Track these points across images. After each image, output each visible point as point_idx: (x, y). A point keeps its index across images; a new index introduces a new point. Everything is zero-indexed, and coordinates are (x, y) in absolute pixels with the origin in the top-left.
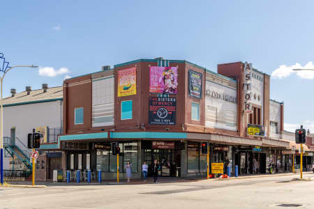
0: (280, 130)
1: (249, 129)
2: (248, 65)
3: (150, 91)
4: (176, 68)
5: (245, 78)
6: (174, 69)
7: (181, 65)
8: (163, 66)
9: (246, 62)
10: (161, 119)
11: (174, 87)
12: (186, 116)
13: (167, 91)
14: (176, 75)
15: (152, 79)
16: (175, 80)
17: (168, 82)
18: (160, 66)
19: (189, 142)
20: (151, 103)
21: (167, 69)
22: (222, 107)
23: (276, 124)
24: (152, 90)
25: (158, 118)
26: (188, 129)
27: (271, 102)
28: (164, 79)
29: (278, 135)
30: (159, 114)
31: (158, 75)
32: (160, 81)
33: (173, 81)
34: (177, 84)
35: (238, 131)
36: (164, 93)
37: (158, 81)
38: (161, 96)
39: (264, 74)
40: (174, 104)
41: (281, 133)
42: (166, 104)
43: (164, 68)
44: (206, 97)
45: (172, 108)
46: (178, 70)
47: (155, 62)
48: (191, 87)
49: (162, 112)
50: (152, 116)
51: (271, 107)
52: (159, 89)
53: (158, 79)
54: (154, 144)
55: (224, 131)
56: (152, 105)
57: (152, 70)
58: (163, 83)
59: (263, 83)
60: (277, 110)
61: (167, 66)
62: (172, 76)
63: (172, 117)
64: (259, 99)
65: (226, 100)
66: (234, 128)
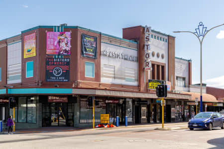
0: (188, 84)
1: (150, 84)
2: (148, 29)
3: (47, 53)
4: (69, 33)
5: (145, 40)
6: (68, 34)
7: (74, 30)
8: (58, 31)
9: (146, 26)
10: (56, 77)
11: (68, 49)
12: (79, 74)
13: (61, 53)
14: (70, 39)
15: (48, 43)
16: (69, 43)
17: (63, 45)
18: (55, 31)
19: (82, 96)
20: (47, 63)
21: (62, 34)
22: (121, 66)
23: (184, 79)
24: (48, 52)
25: (54, 76)
26: (81, 85)
27: (176, 60)
28: (59, 42)
29: (187, 89)
30: (55, 72)
31: (54, 39)
32: (55, 44)
33: (66, 44)
34: (70, 46)
35: (139, 86)
36: (59, 54)
37: (54, 45)
38: (57, 57)
39: (168, 36)
40: (68, 64)
41: (189, 87)
42: (61, 64)
43: (59, 33)
44: (102, 57)
45: (66, 68)
46: (71, 34)
47: (51, 29)
48: (84, 49)
49: (58, 70)
50: (49, 74)
51: (176, 64)
52: (55, 51)
53: (54, 42)
54: (50, 98)
55: (122, 86)
56: (49, 65)
57: (48, 35)
58: (58, 46)
59: (167, 43)
60: (184, 67)
61: (62, 31)
62: (66, 39)
63: (66, 75)
64: (163, 57)
65: (125, 59)
66: (135, 84)
